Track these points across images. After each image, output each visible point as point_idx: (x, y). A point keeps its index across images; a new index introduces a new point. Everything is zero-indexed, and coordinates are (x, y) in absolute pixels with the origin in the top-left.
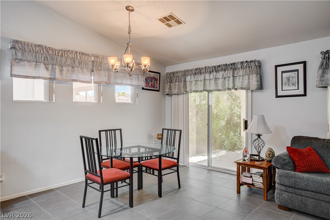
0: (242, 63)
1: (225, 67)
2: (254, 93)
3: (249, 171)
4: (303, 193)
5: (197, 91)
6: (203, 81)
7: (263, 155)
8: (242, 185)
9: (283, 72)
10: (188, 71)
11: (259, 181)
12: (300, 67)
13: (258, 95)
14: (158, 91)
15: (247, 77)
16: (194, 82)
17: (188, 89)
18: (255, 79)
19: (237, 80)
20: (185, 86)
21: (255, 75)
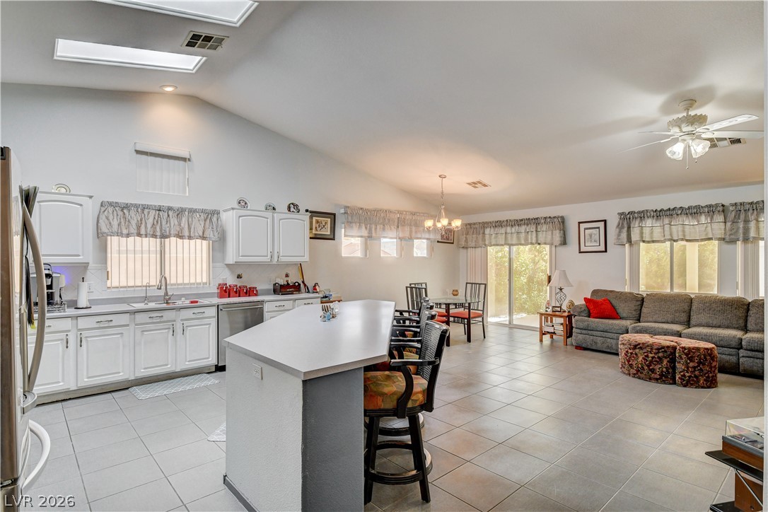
0: (545, 218)
1: (528, 222)
2: (558, 249)
3: (552, 321)
4: (594, 333)
5: (497, 245)
6: (504, 235)
7: (564, 307)
8: (544, 334)
9: (585, 229)
10: (487, 223)
11: (560, 329)
12: (601, 225)
13: (562, 249)
14: (453, 243)
15: (550, 233)
16: (494, 235)
17: (487, 242)
18: (558, 235)
19: (540, 235)
20: (484, 240)
21: (558, 231)
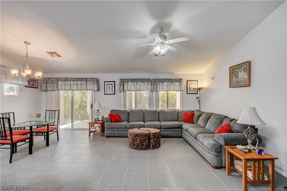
0: (90, 78)
1: (82, 79)
2: (95, 92)
3: (94, 126)
4: (114, 129)
5: (65, 90)
6: (69, 85)
7: (100, 119)
8: (91, 132)
9: (107, 84)
10: (60, 78)
11: (98, 129)
12: (113, 83)
13: (97, 93)
14: (37, 88)
15: (92, 85)
16: (63, 85)
17: (59, 88)
18: (96, 86)
19: (88, 86)
20: (57, 86)
21: (96, 85)
